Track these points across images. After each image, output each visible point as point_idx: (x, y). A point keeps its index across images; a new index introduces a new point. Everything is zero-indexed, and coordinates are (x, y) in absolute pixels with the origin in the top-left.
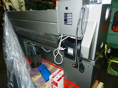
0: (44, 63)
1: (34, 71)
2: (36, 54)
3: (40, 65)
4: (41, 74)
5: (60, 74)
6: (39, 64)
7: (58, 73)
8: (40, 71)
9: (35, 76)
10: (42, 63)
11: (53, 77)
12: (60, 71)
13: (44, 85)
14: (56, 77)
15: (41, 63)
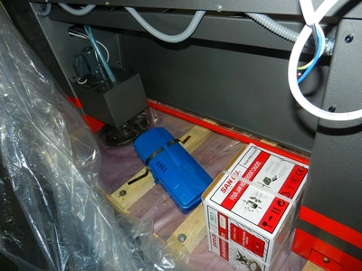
0: (160, 120)
1: (121, 159)
2: (113, 79)
3: (142, 132)
4: (150, 175)
5: (267, 181)
6: (136, 126)
7: (252, 172)
8: (147, 163)
9: (125, 187)
10: (150, 119)
11: (228, 204)
12: (263, 158)
13: (176, 233)
14: (246, 196)
15: (146, 122)
